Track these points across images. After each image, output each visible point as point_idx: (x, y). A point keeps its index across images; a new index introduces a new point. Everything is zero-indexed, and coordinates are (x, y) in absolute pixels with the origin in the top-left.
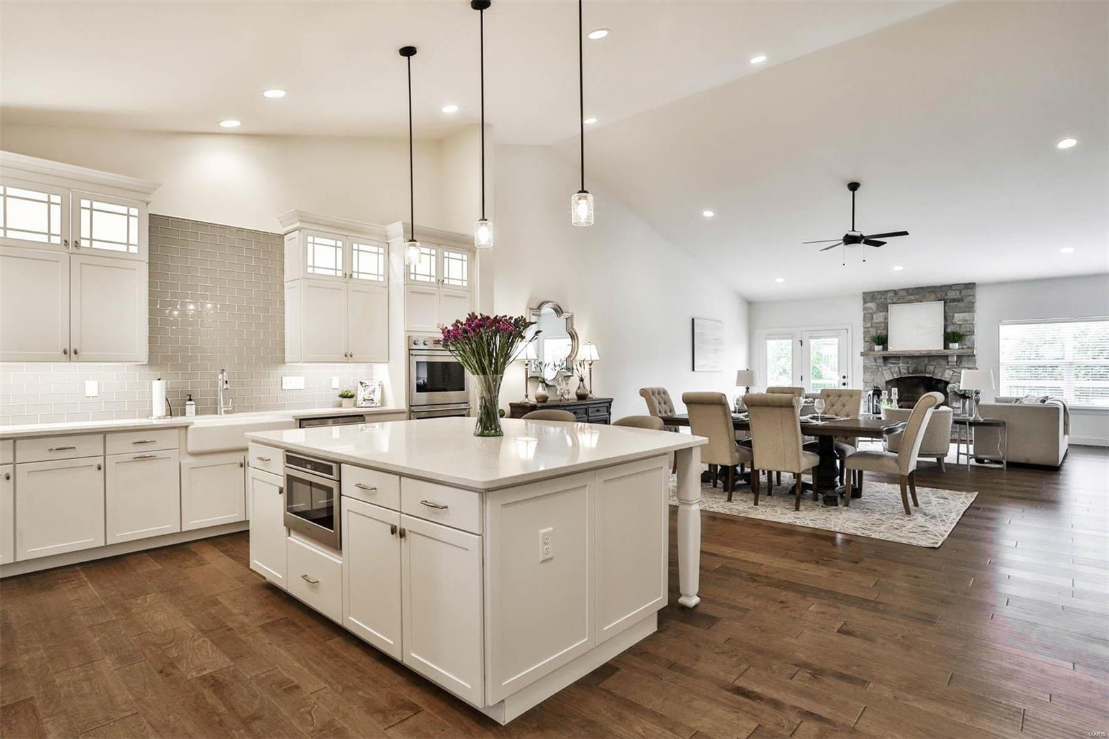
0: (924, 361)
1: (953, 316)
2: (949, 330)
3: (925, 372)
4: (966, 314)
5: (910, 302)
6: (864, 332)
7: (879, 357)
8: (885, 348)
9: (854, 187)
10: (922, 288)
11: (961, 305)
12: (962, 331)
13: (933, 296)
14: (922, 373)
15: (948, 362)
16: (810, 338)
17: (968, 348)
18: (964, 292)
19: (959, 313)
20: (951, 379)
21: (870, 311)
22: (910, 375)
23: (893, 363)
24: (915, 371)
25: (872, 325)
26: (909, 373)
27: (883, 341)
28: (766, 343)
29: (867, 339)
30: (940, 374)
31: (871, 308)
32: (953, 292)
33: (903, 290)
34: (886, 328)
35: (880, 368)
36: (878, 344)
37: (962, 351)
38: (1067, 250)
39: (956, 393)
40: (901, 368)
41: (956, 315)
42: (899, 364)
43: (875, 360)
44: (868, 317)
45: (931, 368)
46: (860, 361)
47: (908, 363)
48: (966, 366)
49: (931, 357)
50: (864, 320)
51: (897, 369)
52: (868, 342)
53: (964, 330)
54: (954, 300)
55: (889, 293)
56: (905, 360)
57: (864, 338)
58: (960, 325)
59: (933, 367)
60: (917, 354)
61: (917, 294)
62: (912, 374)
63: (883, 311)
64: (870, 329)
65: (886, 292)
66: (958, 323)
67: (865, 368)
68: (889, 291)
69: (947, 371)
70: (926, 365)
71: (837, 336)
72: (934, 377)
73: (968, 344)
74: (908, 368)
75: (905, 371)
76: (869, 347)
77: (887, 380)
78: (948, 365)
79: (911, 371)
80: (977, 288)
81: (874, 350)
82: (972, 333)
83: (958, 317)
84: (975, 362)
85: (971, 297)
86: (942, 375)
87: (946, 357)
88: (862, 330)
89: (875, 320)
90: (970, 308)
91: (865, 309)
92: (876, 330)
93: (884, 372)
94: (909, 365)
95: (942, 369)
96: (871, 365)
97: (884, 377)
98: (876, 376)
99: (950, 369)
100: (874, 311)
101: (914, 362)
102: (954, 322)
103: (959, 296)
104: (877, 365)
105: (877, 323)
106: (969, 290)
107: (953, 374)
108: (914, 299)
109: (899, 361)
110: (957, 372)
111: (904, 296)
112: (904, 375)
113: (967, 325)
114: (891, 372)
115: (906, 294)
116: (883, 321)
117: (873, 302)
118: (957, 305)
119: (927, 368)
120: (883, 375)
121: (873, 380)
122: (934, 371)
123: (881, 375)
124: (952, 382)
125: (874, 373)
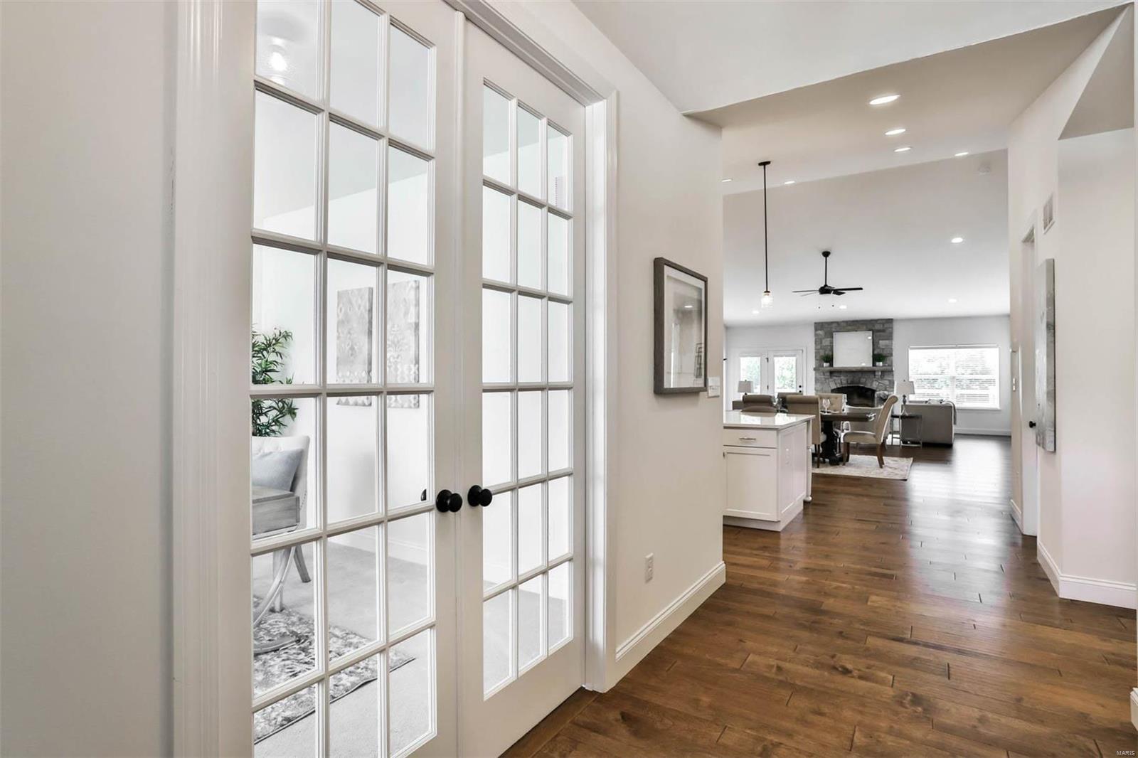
0: (859, 375)
1: (878, 343)
2: (876, 352)
3: (860, 383)
4: (887, 341)
5: (849, 331)
6: (816, 353)
7: (827, 372)
8: (831, 365)
9: (826, 254)
10: (857, 321)
11: (883, 334)
12: (885, 353)
13: (865, 327)
15: (875, 375)
16: (775, 356)
17: (889, 366)
18: (886, 325)
19: (882, 340)
20: (877, 388)
21: (820, 337)
22: (849, 385)
23: (836, 376)
24: (852, 382)
25: (821, 348)
27: (829, 359)
28: (739, 360)
29: (818, 358)
30: (869, 385)
31: (821, 335)
32: (878, 325)
33: (843, 322)
34: (832, 350)
35: (827, 380)
36: (826, 362)
37: (885, 367)
38: (952, 301)
39: (881, 398)
40: (842, 380)
41: (881, 342)
43: (824, 374)
44: (818, 341)
46: (812, 374)
47: (847, 376)
48: (887, 379)
49: (862, 372)
50: (816, 343)
51: (839, 380)
52: (818, 360)
53: (885, 352)
54: (879, 331)
56: (844, 374)
57: (816, 357)
58: (883, 349)
59: (865, 379)
60: (854, 370)
61: (854, 325)
63: (829, 337)
64: (821, 351)
65: (832, 323)
66: (881, 347)
67: (817, 380)
69: (874, 383)
70: (860, 378)
71: (794, 356)
72: (867, 387)
73: (888, 362)
74: (847, 380)
75: (846, 382)
76: (819, 363)
77: (832, 389)
78: (875, 378)
79: (849, 382)
80: (894, 323)
81: (823, 366)
82: (891, 355)
83: (882, 343)
84: (893, 375)
85: (891, 329)
86: (871, 385)
87: (874, 372)
88: (814, 351)
89: (824, 344)
90: (890, 337)
91: (816, 335)
92: (825, 350)
93: (831, 383)
94: (847, 378)
95: (871, 381)
96: (820, 377)
97: (830, 387)
98: (825, 385)
99: (875, 381)
100: (824, 338)
101: (852, 375)
102: (879, 346)
103: (883, 329)
104: (825, 377)
105: (825, 346)
106: (889, 324)
107: (878, 384)
108: (851, 329)
109: (840, 375)
110: (881, 383)
111: (844, 326)
112: (845, 385)
113: (888, 349)
114: (835, 383)
115: (846, 325)
116: (828, 345)
117: (822, 330)
118: (881, 334)
119: (861, 380)
120: (830, 385)
121: (822, 389)
122: (865, 382)
123: (828, 385)
124: (877, 390)
125: (823, 383)
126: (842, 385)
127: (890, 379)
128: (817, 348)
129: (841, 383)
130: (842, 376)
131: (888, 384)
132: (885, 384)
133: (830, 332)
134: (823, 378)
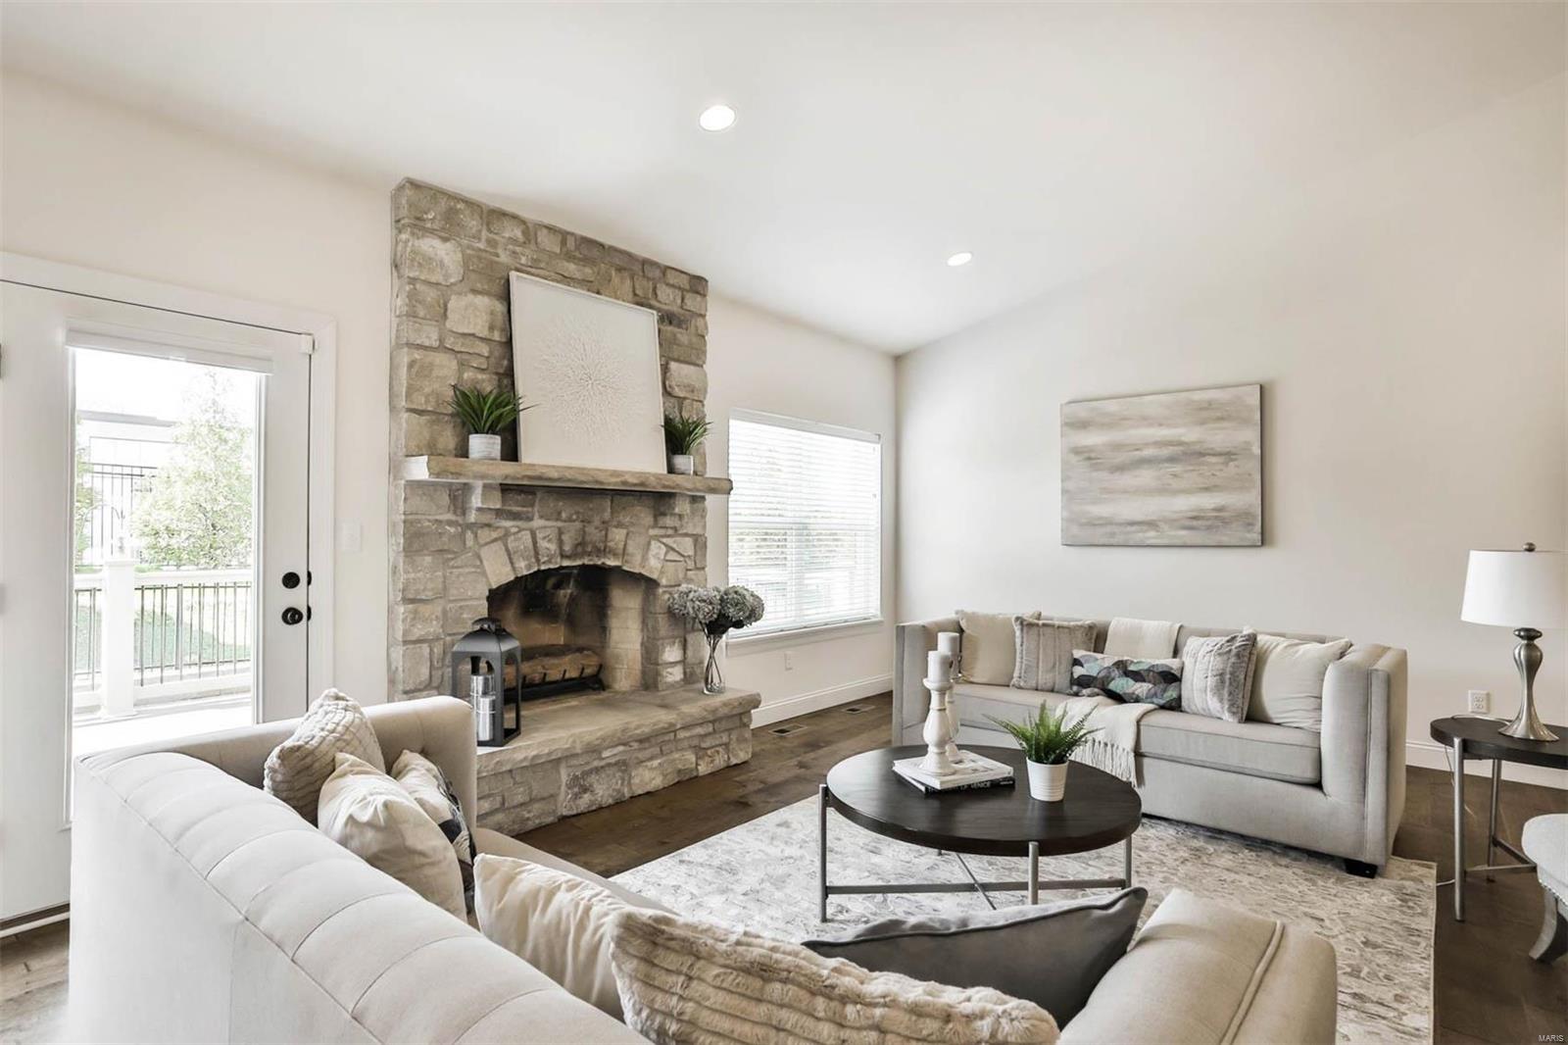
0: (604, 510)
1: (674, 369)
2: (668, 410)
3: (605, 551)
4: (692, 367)
5: (566, 279)
6: (411, 365)
8: (511, 452)
10: (602, 245)
11: (683, 337)
13: (629, 284)
14: (599, 552)
18: (692, 302)
19: (677, 361)
20: (661, 572)
21: (437, 277)
22: (566, 563)
23: (516, 516)
24: (581, 547)
25: (441, 340)
26: (563, 556)
27: (498, 416)
29: (420, 402)
30: (638, 558)
31: (442, 264)
32: (669, 291)
33: (550, 229)
34: (509, 367)
35: (469, 535)
37: (691, 477)
40: (539, 535)
41: (674, 366)
42: (530, 519)
45: (617, 536)
47: (558, 519)
48: (690, 530)
49: (620, 496)
51: (527, 537)
52: (420, 412)
53: (690, 415)
54: (672, 318)
55: (506, 223)
56: (553, 504)
57: (409, 392)
58: (681, 400)
59: (625, 531)
60: (612, 483)
61: (586, 261)
62: (568, 557)
63: (481, 293)
64: (436, 358)
66: (677, 392)
67: (414, 534)
68: (504, 214)
69: (654, 544)
70: (606, 526)
72: (625, 568)
73: (698, 456)
74: (560, 532)
75: (553, 547)
76: (426, 435)
77: (493, 587)
78: (655, 525)
79: (567, 548)
80: (709, 298)
83: (687, 374)
84: (703, 517)
85: (700, 320)
86: (645, 558)
87: (667, 499)
89: (456, 322)
90: (699, 353)
91: (414, 259)
92: (463, 366)
93: (484, 552)
94: (559, 524)
95: (642, 540)
96: (436, 520)
97: (484, 574)
98: (457, 567)
99: (657, 538)
100: (452, 280)
101: (577, 513)
102: (670, 387)
103: (680, 310)
104: (460, 520)
105: (464, 335)
106: (699, 298)
107: (666, 554)
108: (578, 275)
109: (532, 505)
110: (673, 549)
111: (552, 255)
112: (549, 561)
113: (695, 403)
114: (507, 550)
115: (558, 251)
116: (485, 333)
117: (445, 240)
118: (679, 336)
119: (610, 537)
120: (481, 561)
121: (445, 588)
122: (625, 545)
123: (475, 566)
124: (664, 582)
125: (445, 556)
126: (538, 560)
127: (698, 531)
128: (419, 342)
129: (532, 553)
130: (536, 516)
131: (691, 553)
132: (683, 556)
133: (497, 263)
134: (450, 523)
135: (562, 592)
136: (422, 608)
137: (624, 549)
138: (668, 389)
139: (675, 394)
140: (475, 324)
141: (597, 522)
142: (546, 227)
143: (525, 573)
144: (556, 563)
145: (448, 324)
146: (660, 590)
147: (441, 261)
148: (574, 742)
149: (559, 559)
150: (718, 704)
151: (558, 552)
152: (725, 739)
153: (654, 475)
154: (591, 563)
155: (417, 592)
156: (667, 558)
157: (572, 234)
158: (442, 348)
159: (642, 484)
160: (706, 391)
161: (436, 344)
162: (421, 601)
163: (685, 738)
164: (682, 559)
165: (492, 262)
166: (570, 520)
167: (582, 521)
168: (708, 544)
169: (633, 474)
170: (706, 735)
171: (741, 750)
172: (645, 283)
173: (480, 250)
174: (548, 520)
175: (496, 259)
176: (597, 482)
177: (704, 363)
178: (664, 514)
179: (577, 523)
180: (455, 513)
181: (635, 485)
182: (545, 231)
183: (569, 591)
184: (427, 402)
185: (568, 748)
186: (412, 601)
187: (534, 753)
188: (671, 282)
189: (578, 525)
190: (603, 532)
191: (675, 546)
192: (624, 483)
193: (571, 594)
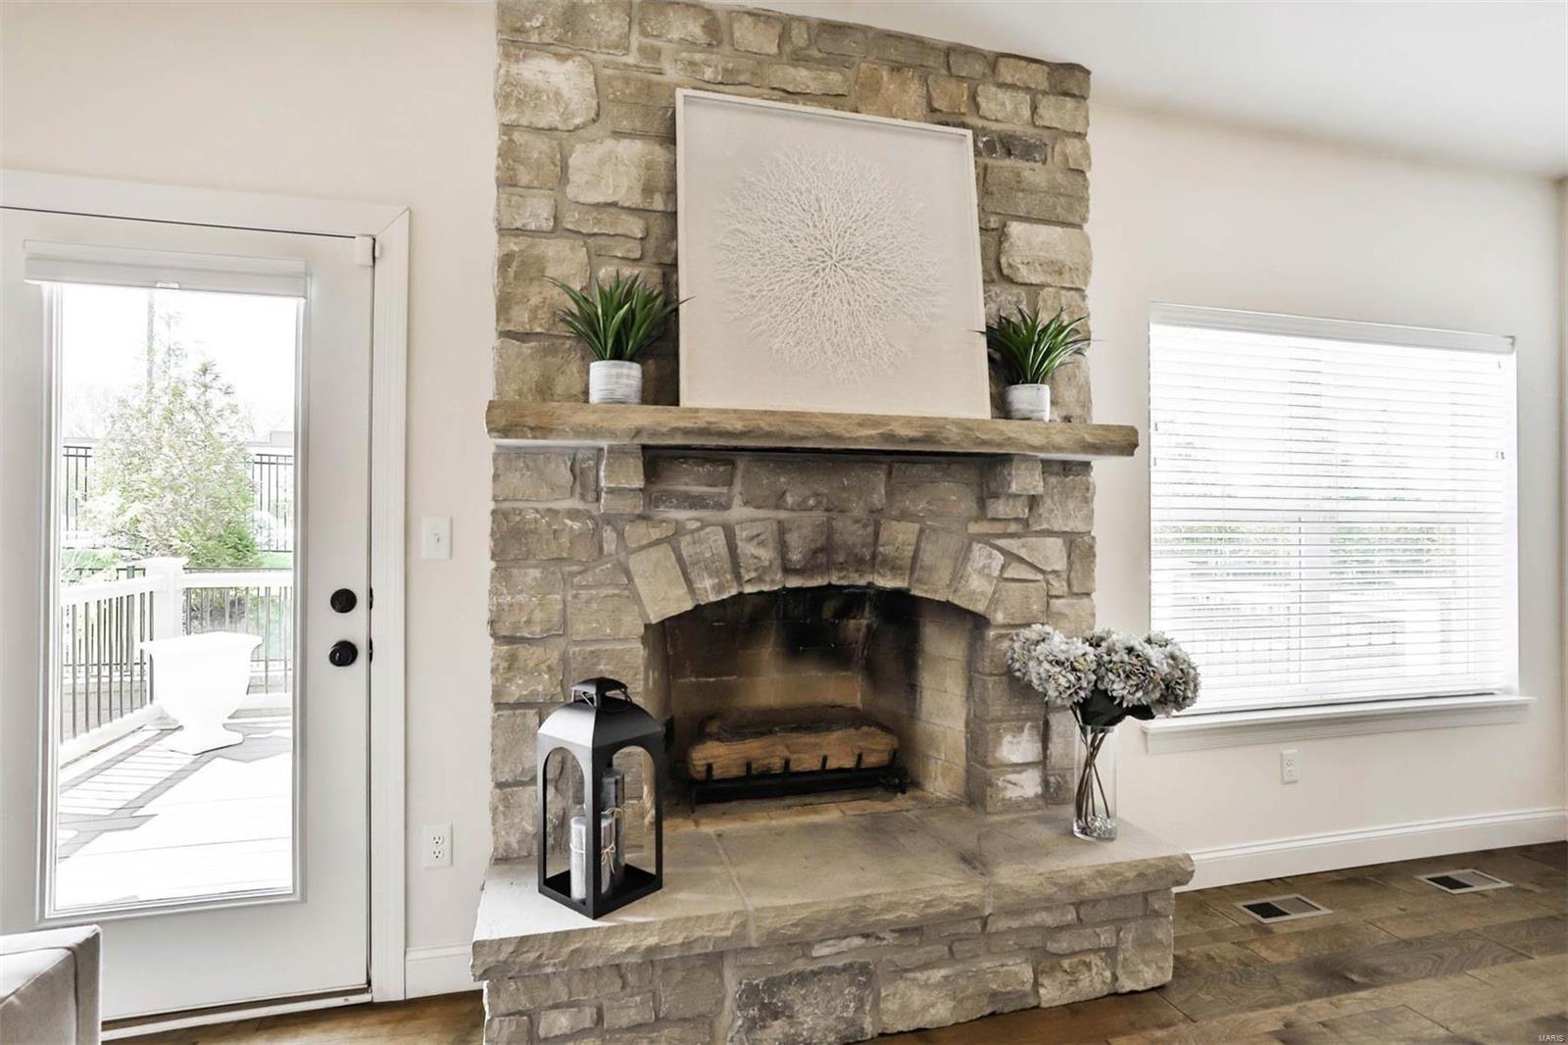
0: (871, 490)
1: (1011, 234)
3: (874, 562)
4: (1058, 230)
6: (505, 262)
7: (615, 451)
8: (663, 388)
10: (862, 31)
11: (1034, 174)
14: (860, 564)
15: (982, 504)
17: (1068, 420)
18: (1053, 112)
19: (1028, 219)
20: (994, 601)
21: (550, 118)
22: (794, 582)
23: (695, 502)
24: (823, 553)
25: (558, 218)
26: (788, 570)
27: (641, 332)
29: (521, 318)
30: (943, 575)
31: (557, 96)
32: (1005, 96)
33: (757, 15)
35: (608, 534)
36: (618, 355)
40: (741, 534)
41: (1015, 228)
42: (726, 507)
43: (581, 476)
44: (530, 158)
46: (469, 472)
47: (779, 502)
48: (1057, 525)
50: (507, 182)
51: (717, 540)
52: (524, 337)
54: (1011, 144)
56: (768, 480)
57: (504, 306)
58: (1033, 290)
59: (917, 526)
60: (865, 438)
61: (836, 61)
62: (798, 573)
63: (631, 135)
64: (548, 248)
66: (1025, 274)
67: (509, 536)
69: (979, 553)
70: (876, 518)
72: (916, 592)
73: (1068, 392)
74: (782, 529)
75: (766, 555)
76: (534, 373)
77: (654, 620)
78: (982, 514)
79: (795, 556)
81: (571, 401)
83: (1026, 242)
84: (1087, 500)
85: (1075, 145)
86: (957, 577)
87: (995, 467)
88: (485, 245)
89: (583, 188)
90: (1072, 205)
91: (509, 94)
92: (596, 256)
94: (783, 515)
95: (953, 542)
96: (549, 510)
97: (637, 599)
98: (588, 587)
99: (985, 539)
100: (578, 121)
101: (817, 495)
102: (1010, 265)
103: (1032, 131)
104: (592, 508)
105: (597, 206)
106: (1070, 103)
107: (1003, 568)
108: (814, 87)
109: (730, 484)
110: (1021, 560)
111: (761, 60)
112: (760, 579)
113: (1063, 292)
114: (680, 560)
115: (774, 50)
116: (636, 200)
117: (563, 58)
118: (1027, 173)
119: (884, 536)
120: (630, 580)
121: (564, 623)
122: (917, 551)
123: (617, 586)
124: (999, 617)
125: (567, 569)
126: (738, 577)
127: (1075, 525)
128: (518, 224)
129: (727, 566)
130: (737, 501)
131: (1060, 565)
132: (1043, 572)
133: (659, 84)
134: (573, 514)
135: (852, 622)
136: (524, 652)
137: (915, 557)
138: (1006, 271)
139: (1020, 280)
140: (616, 187)
141: (857, 510)
142: (750, 13)
143: (713, 598)
144: (773, 582)
145: (571, 191)
146: (991, 633)
147: (557, 94)
148: (743, 925)
149: (779, 576)
150: (1083, 873)
151: (778, 562)
152: (1106, 938)
153: (957, 423)
154: (844, 583)
155: (516, 626)
156: (1009, 574)
157: (800, 19)
158: (557, 229)
159: (927, 439)
160: (1087, 270)
161: (547, 225)
162: (523, 640)
163: (1010, 930)
164: (1040, 577)
165: (649, 85)
166: (802, 507)
167: (827, 510)
168: (1098, 549)
169: (908, 421)
170: (1060, 928)
171: (1147, 963)
172: (952, 86)
173: (626, 65)
174: (758, 507)
175: (656, 78)
176: (828, 436)
177: (1084, 219)
178: (996, 496)
179: (814, 514)
180: (583, 497)
181: (912, 440)
182: (747, 20)
183: (864, 622)
184: (533, 318)
185: (727, 939)
186: (511, 640)
187: (652, 941)
188: (1009, 80)
189: (819, 516)
190: (870, 529)
191: (1023, 553)
192: (890, 437)
193: (869, 627)
